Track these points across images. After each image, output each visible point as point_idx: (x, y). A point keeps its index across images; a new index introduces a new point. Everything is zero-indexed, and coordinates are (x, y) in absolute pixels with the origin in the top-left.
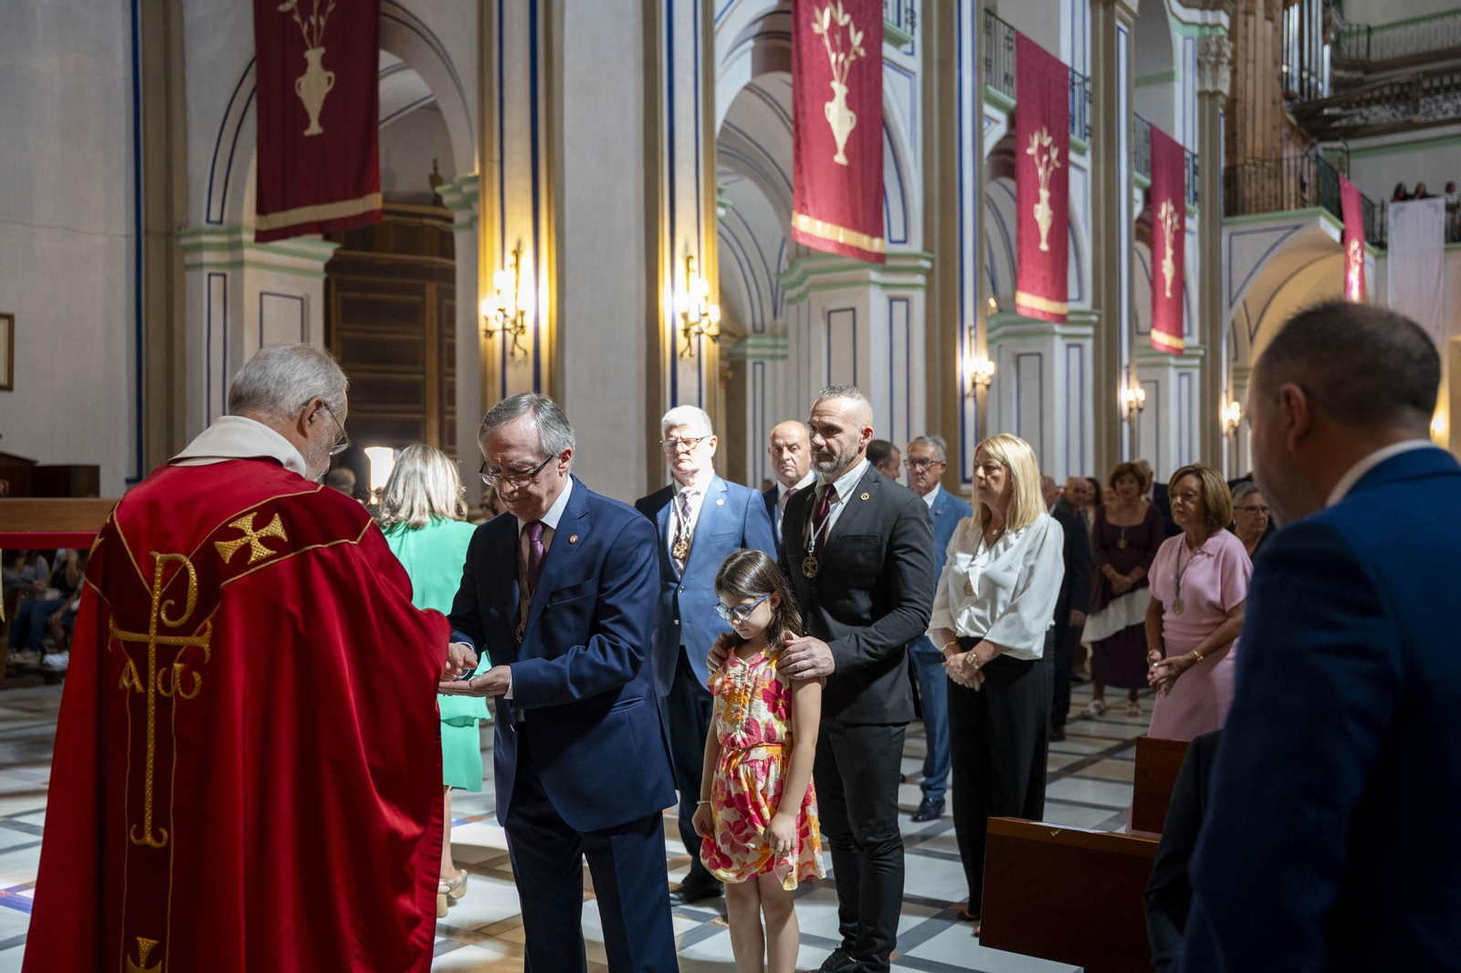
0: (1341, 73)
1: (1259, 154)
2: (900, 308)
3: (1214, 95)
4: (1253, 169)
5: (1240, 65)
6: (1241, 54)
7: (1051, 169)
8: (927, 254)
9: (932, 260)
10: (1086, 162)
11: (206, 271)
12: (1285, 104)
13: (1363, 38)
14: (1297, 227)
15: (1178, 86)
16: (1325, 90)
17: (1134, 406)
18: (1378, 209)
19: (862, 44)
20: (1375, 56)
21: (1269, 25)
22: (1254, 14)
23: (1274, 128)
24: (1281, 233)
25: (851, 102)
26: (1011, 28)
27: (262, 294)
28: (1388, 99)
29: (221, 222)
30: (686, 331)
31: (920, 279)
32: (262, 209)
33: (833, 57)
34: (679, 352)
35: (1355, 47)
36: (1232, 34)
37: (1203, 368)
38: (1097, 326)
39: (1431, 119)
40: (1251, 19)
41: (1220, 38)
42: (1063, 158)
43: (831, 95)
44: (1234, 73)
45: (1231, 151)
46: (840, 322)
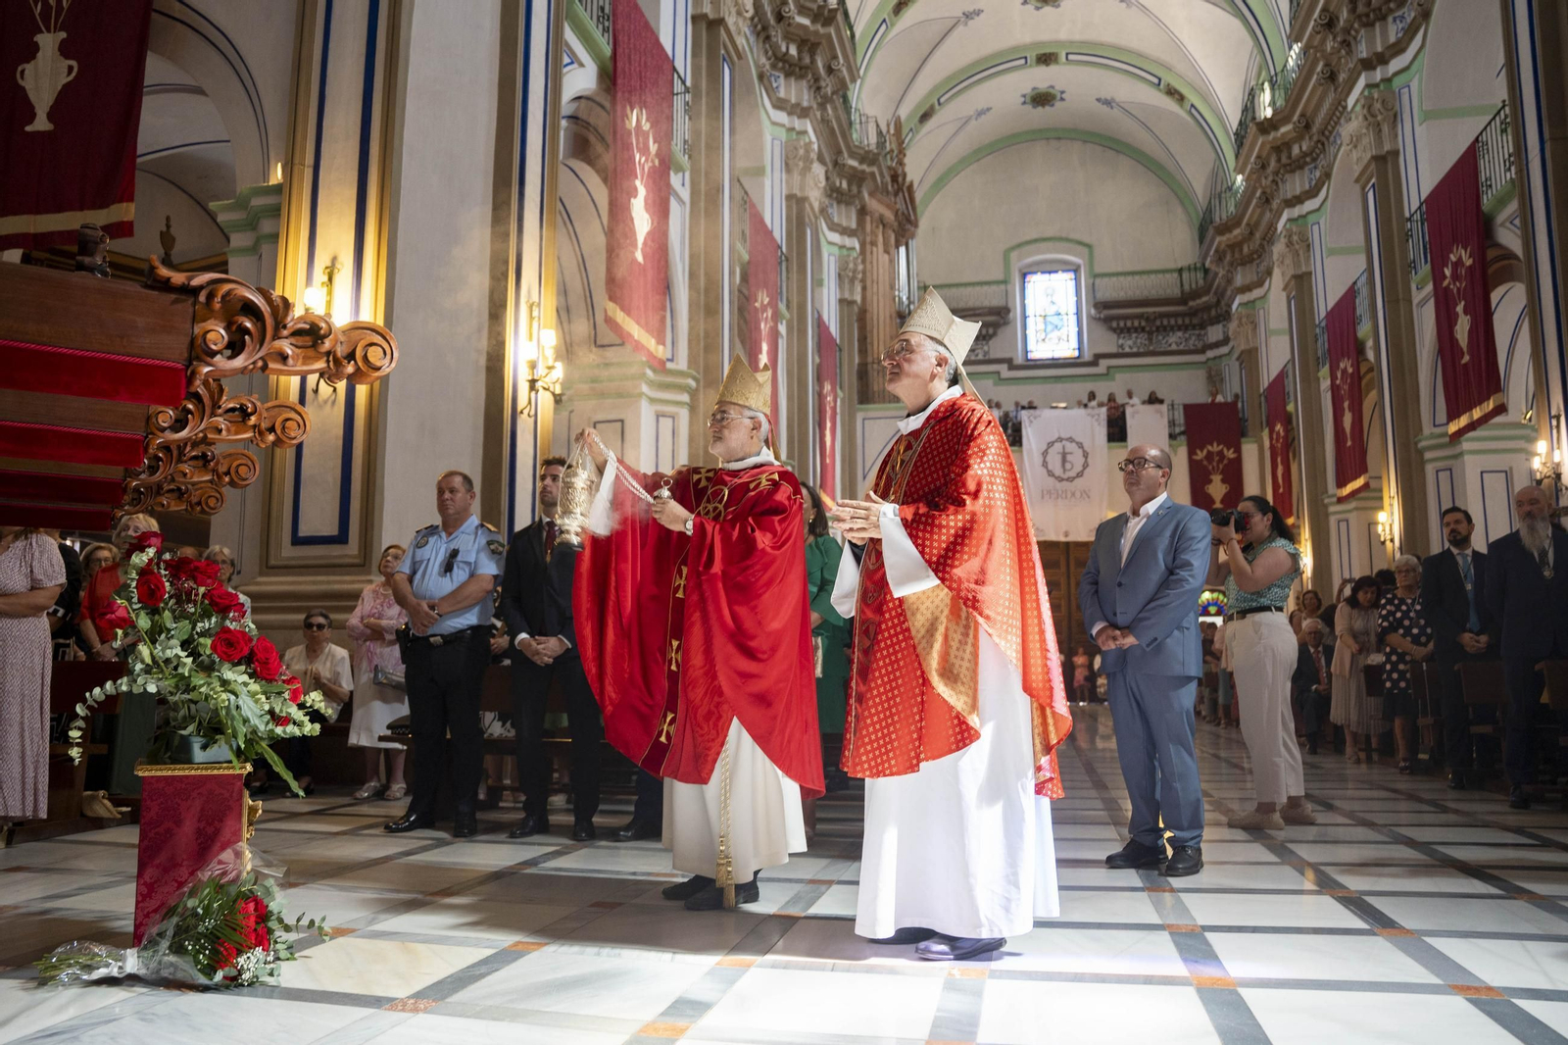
3: (852, 303)
5: (868, 283)
6: (868, 274)
8: (694, 374)
9: (698, 380)
15: (825, 292)
21: (886, 256)
22: (877, 246)
25: (649, 206)
26: (745, 191)
30: (533, 383)
31: (685, 398)
34: (519, 410)
36: (862, 259)
40: (875, 249)
41: (855, 259)
42: (775, 319)
43: (635, 193)
44: (864, 289)
45: (863, 351)
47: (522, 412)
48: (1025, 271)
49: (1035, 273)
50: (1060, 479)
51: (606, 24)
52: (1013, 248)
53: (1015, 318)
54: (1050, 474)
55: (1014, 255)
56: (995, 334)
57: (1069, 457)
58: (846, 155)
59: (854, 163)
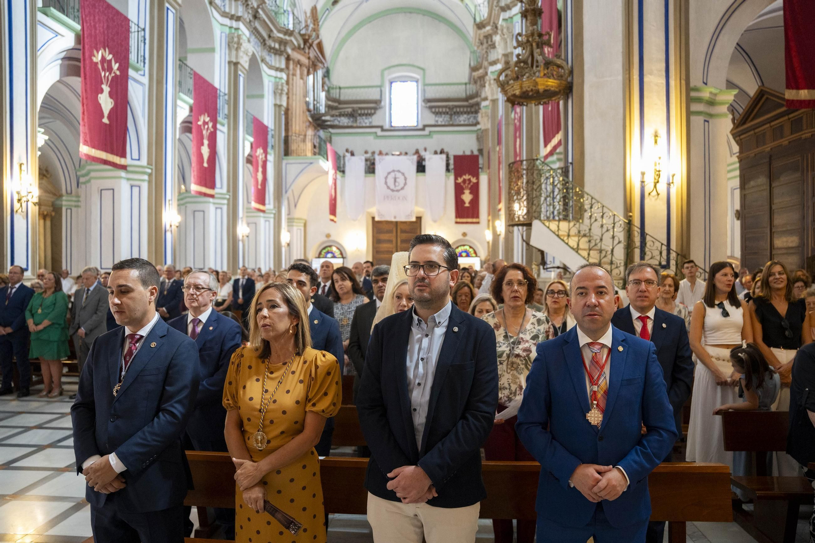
0: (330, 103)
1: (297, 132)
2: (136, 190)
3: (280, 106)
4: (295, 138)
5: (290, 95)
6: (290, 91)
7: (209, 131)
8: (149, 166)
9: (152, 169)
10: (225, 129)
12: (308, 113)
13: (338, 90)
14: (311, 163)
15: (266, 100)
16: (323, 109)
17: (244, 235)
18: (342, 158)
19: (118, 69)
20: (342, 98)
21: (302, 81)
22: (296, 76)
23: (303, 122)
24: (306, 165)
25: (111, 95)
26: (192, 69)
28: (347, 115)
30: (19, 200)
31: (146, 177)
33: (103, 74)
34: (15, 210)
35: (335, 94)
36: (287, 83)
37: (274, 218)
38: (228, 200)
39: (361, 125)
40: (295, 78)
41: (282, 84)
42: (215, 127)
43: (102, 91)
44: (288, 98)
45: (287, 130)
46: (107, 195)
47: (17, 211)
48: (392, 81)
49: (396, 82)
50: (393, 190)
51: (76, 14)
52: (386, 69)
53: (385, 106)
54: (388, 188)
55: (386, 73)
56: (375, 113)
57: (397, 180)
58: (275, 31)
59: (281, 35)
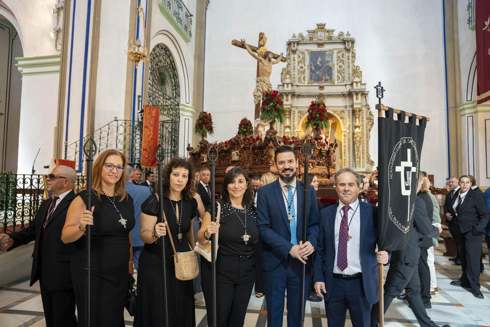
11: (467, 116)
27: (485, 120)
29: (471, 100)
32: (479, 94)
